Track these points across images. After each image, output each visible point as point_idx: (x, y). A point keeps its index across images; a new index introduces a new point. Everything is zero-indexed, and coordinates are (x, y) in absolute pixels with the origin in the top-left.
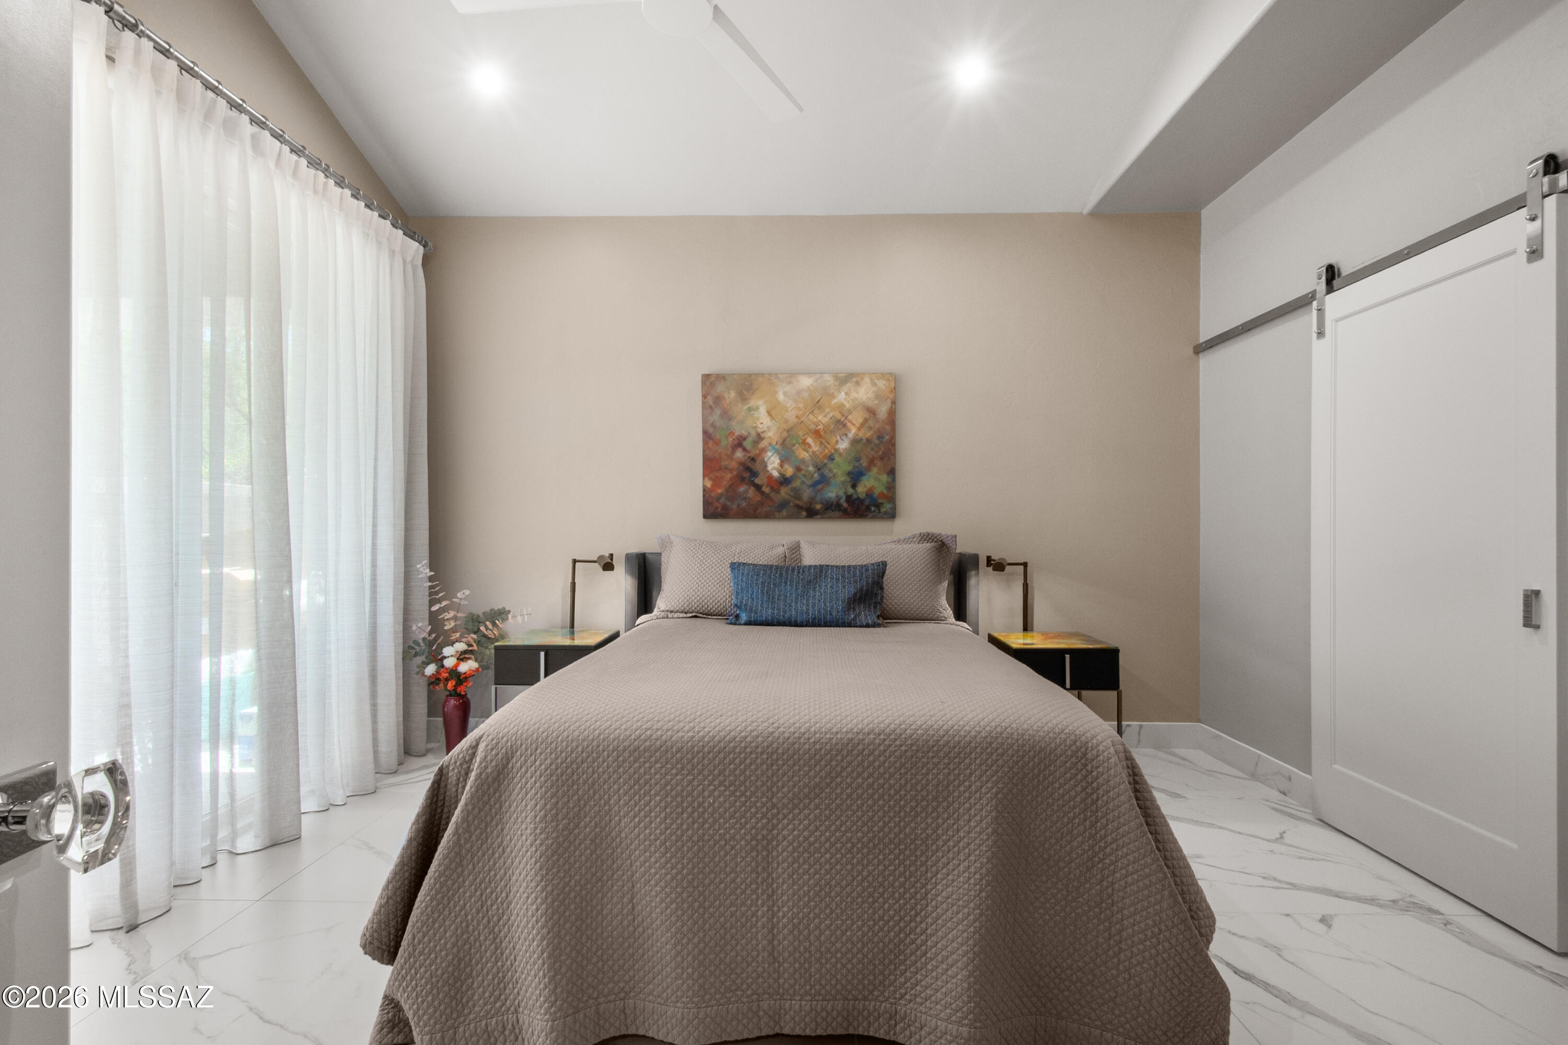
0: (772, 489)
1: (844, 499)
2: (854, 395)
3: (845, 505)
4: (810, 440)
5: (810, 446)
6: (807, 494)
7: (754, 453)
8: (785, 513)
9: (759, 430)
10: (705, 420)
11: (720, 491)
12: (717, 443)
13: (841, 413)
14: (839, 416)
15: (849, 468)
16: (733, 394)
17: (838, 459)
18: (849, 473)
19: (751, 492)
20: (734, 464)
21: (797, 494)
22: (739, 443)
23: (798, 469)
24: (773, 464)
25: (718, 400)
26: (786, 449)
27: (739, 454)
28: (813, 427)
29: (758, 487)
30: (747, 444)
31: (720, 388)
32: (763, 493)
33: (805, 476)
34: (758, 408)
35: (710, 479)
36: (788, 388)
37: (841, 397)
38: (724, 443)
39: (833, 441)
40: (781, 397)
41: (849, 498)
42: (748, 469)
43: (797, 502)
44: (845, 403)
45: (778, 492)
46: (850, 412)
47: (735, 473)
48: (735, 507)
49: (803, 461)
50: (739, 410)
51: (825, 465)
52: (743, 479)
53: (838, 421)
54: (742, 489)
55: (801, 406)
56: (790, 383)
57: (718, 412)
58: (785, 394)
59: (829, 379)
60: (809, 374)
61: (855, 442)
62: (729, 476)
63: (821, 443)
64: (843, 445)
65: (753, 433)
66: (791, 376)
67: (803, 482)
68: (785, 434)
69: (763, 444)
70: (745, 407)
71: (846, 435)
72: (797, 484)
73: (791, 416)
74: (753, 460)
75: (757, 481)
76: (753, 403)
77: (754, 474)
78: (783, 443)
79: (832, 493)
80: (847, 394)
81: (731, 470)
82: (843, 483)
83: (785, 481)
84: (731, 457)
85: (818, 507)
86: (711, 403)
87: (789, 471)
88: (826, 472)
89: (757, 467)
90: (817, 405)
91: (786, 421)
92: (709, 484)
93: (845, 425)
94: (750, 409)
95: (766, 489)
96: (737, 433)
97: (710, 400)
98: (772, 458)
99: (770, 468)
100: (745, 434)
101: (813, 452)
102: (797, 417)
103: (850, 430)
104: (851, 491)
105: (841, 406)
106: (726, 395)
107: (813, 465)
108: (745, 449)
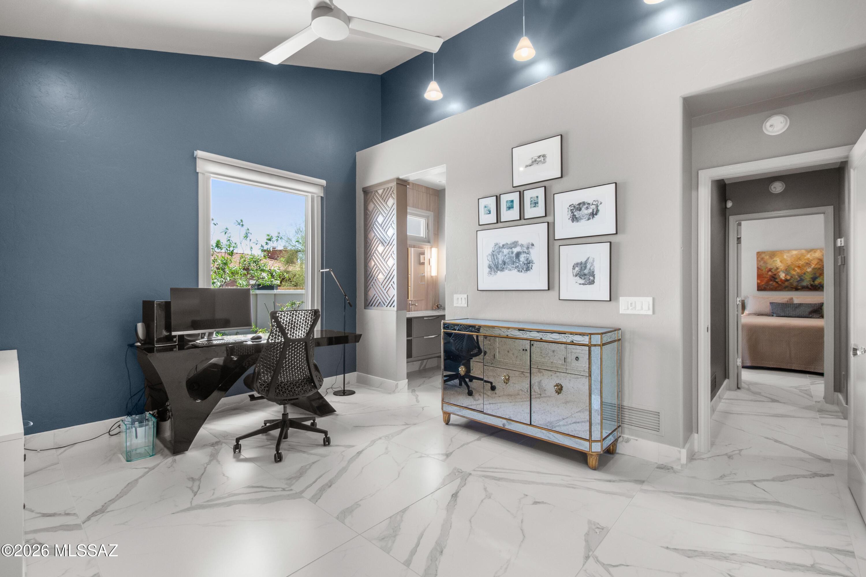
0: (782, 283)
1: (810, 285)
2: (813, 255)
3: (810, 287)
4: (796, 269)
5: (796, 270)
6: (795, 284)
7: (775, 273)
8: (787, 289)
9: (777, 267)
10: (758, 264)
11: (763, 283)
12: (762, 270)
13: (808, 261)
14: (807, 262)
15: (811, 276)
16: (768, 257)
17: (807, 274)
18: (812, 278)
19: (774, 283)
20: (768, 276)
21: (791, 284)
22: (770, 270)
23: (792, 277)
24: (782, 276)
25: (762, 259)
26: (787, 271)
27: (770, 273)
28: (797, 265)
29: (777, 282)
30: (773, 270)
31: (763, 255)
32: (779, 284)
33: (794, 279)
34: (777, 260)
35: (760, 280)
36: (788, 254)
37: (809, 256)
38: (764, 270)
39: (805, 269)
40: (785, 257)
41: (811, 285)
42: (773, 277)
43: (792, 286)
44: (810, 258)
45: (784, 283)
46: (812, 260)
47: (768, 278)
48: (768, 288)
49: (794, 275)
50: (770, 261)
51: (802, 276)
52: (771, 280)
53: (807, 263)
54: (771, 283)
55: (792, 259)
56: (789, 253)
57: (762, 262)
58: (787, 256)
59: (803, 251)
60: (796, 250)
61: (814, 269)
62: (766, 279)
63: (801, 269)
64: (809, 270)
65: (775, 267)
66: (789, 251)
67: (794, 281)
68: (787, 267)
69: (778, 270)
70: (772, 260)
71: (810, 267)
72: (791, 281)
73: (789, 262)
74: (775, 275)
75: (777, 280)
76: (775, 259)
77: (776, 279)
78: (786, 270)
79: (804, 284)
80: (810, 255)
81: (767, 278)
82: (809, 281)
83: (787, 280)
84: (767, 274)
85: (799, 288)
86: (760, 260)
87: (788, 278)
88: (802, 278)
89: (777, 276)
90: (799, 259)
91: (787, 264)
92: (759, 282)
93: (810, 264)
94: (774, 261)
95: (780, 283)
96: (769, 268)
97: (759, 259)
98: (782, 274)
99: (781, 277)
100: (772, 267)
101: (798, 272)
102: (791, 262)
103: (812, 265)
104: (812, 283)
105: (808, 259)
106: (765, 257)
107: (798, 276)
108: (772, 272)
